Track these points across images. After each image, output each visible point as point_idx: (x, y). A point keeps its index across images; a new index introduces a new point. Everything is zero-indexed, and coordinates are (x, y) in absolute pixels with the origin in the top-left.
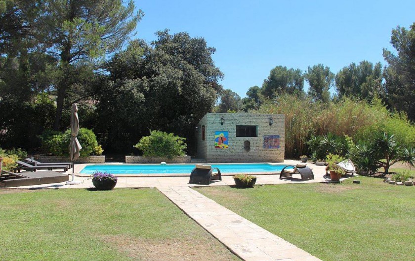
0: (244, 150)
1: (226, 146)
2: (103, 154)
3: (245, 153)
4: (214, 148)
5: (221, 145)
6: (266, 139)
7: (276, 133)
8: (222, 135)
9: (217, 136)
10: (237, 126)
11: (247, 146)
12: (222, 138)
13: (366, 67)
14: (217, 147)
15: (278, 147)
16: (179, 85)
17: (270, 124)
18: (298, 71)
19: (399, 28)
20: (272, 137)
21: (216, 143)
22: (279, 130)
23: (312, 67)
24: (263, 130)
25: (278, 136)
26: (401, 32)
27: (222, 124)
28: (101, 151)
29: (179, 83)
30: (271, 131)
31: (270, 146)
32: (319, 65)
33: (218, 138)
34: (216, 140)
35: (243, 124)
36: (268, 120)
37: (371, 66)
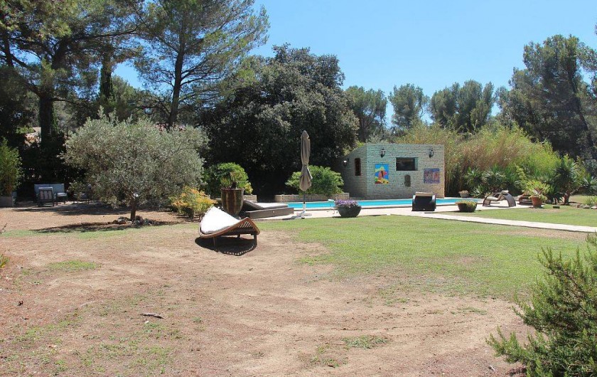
0: (404, 185)
1: (386, 181)
2: (253, 193)
3: (406, 189)
4: (374, 184)
5: (383, 180)
6: (427, 173)
7: (436, 167)
8: (382, 168)
9: (377, 170)
10: (397, 159)
11: (408, 181)
12: (382, 172)
13: (474, 88)
14: (377, 183)
15: (438, 181)
16: (324, 112)
17: (430, 156)
18: (380, 93)
19: (532, 44)
20: (432, 170)
21: (376, 177)
22: (439, 163)
23: (398, 87)
24: (423, 163)
25: (438, 170)
26: (535, 50)
27: (382, 156)
28: (251, 190)
29: (324, 109)
30: (431, 164)
31: (431, 181)
32: (408, 85)
33: (378, 172)
34: (377, 174)
35: (404, 156)
36: (428, 152)
37: (480, 87)
